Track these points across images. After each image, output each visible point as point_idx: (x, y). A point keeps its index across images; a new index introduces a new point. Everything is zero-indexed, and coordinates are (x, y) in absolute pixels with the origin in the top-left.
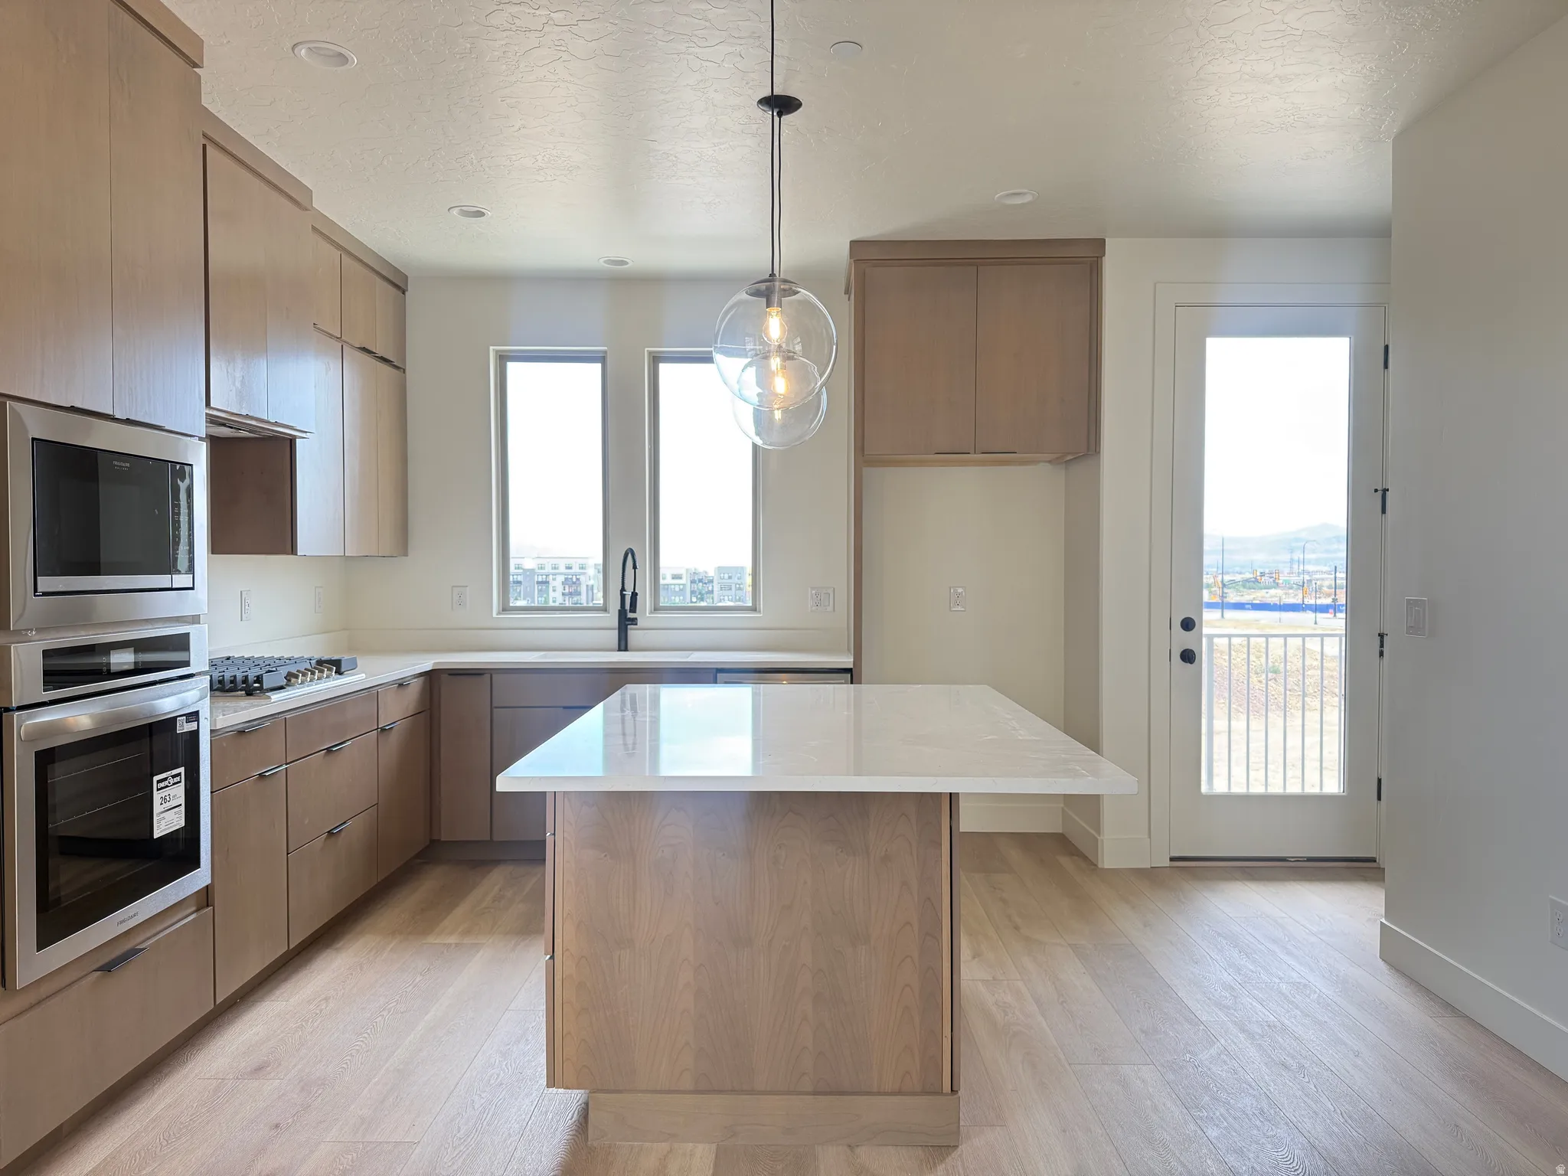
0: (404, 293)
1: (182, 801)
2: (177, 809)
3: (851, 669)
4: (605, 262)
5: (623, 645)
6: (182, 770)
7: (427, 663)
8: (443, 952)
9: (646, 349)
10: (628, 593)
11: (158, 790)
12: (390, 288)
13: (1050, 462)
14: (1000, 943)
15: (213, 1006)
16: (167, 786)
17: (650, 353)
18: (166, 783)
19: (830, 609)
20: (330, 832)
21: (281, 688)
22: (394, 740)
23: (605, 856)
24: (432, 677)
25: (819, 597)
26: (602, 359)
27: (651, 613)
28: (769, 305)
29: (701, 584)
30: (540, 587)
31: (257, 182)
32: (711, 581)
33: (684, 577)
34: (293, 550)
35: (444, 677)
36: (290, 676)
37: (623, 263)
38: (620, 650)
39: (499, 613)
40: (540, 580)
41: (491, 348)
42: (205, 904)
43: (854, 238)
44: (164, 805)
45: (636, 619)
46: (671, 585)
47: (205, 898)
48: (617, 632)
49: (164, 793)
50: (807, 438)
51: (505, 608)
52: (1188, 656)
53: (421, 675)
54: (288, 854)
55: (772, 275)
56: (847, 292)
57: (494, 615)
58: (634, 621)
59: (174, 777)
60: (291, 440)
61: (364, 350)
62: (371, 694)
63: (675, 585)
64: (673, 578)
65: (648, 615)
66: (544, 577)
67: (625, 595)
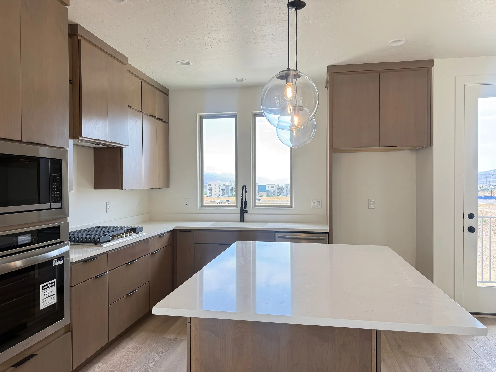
0: (168, 96)
1: (55, 293)
2: (53, 296)
3: (328, 232)
4: (235, 80)
5: (242, 220)
6: (55, 280)
7: (171, 227)
8: (168, 343)
9: (251, 112)
10: (244, 201)
11: (43, 290)
12: (162, 94)
13: (409, 150)
14: (393, 354)
15: (71, 370)
16: (48, 288)
17: (252, 113)
18: (47, 286)
19: (320, 207)
20: (128, 295)
21: (109, 241)
22: (157, 257)
23: (212, 334)
24: (174, 233)
25: (315, 202)
26: (235, 116)
27: (253, 208)
28: (286, 82)
29: (280, 190)
30: (231, 191)
31: (103, 54)
32: (284, 189)
33: (275, 188)
34: (121, 188)
35: (178, 232)
36: (114, 236)
37: (242, 80)
38: (241, 222)
39: (200, 208)
40: (231, 188)
41: (197, 114)
42: (69, 330)
43: (328, 65)
44: (46, 295)
45: (247, 210)
46: (271, 190)
47: (69, 328)
48: (240, 215)
49: (45, 291)
50: (308, 143)
51: (202, 206)
52: (471, 230)
53: (170, 231)
54: (108, 305)
55: (289, 68)
56: (327, 87)
57: (198, 208)
58: (246, 211)
59: (51, 284)
60: (121, 148)
61: (151, 115)
62: (148, 241)
63: (272, 190)
64: (271, 188)
65: (251, 209)
66: (232, 188)
67: (243, 202)
